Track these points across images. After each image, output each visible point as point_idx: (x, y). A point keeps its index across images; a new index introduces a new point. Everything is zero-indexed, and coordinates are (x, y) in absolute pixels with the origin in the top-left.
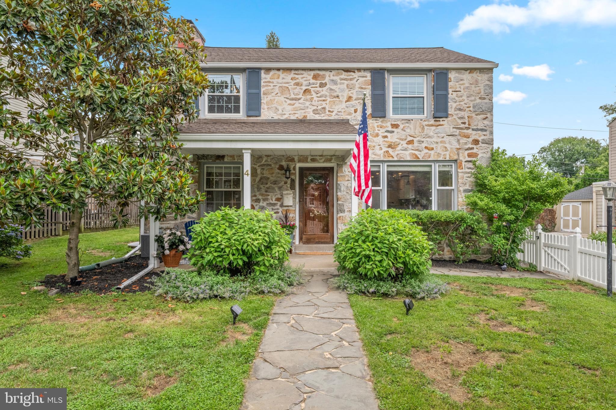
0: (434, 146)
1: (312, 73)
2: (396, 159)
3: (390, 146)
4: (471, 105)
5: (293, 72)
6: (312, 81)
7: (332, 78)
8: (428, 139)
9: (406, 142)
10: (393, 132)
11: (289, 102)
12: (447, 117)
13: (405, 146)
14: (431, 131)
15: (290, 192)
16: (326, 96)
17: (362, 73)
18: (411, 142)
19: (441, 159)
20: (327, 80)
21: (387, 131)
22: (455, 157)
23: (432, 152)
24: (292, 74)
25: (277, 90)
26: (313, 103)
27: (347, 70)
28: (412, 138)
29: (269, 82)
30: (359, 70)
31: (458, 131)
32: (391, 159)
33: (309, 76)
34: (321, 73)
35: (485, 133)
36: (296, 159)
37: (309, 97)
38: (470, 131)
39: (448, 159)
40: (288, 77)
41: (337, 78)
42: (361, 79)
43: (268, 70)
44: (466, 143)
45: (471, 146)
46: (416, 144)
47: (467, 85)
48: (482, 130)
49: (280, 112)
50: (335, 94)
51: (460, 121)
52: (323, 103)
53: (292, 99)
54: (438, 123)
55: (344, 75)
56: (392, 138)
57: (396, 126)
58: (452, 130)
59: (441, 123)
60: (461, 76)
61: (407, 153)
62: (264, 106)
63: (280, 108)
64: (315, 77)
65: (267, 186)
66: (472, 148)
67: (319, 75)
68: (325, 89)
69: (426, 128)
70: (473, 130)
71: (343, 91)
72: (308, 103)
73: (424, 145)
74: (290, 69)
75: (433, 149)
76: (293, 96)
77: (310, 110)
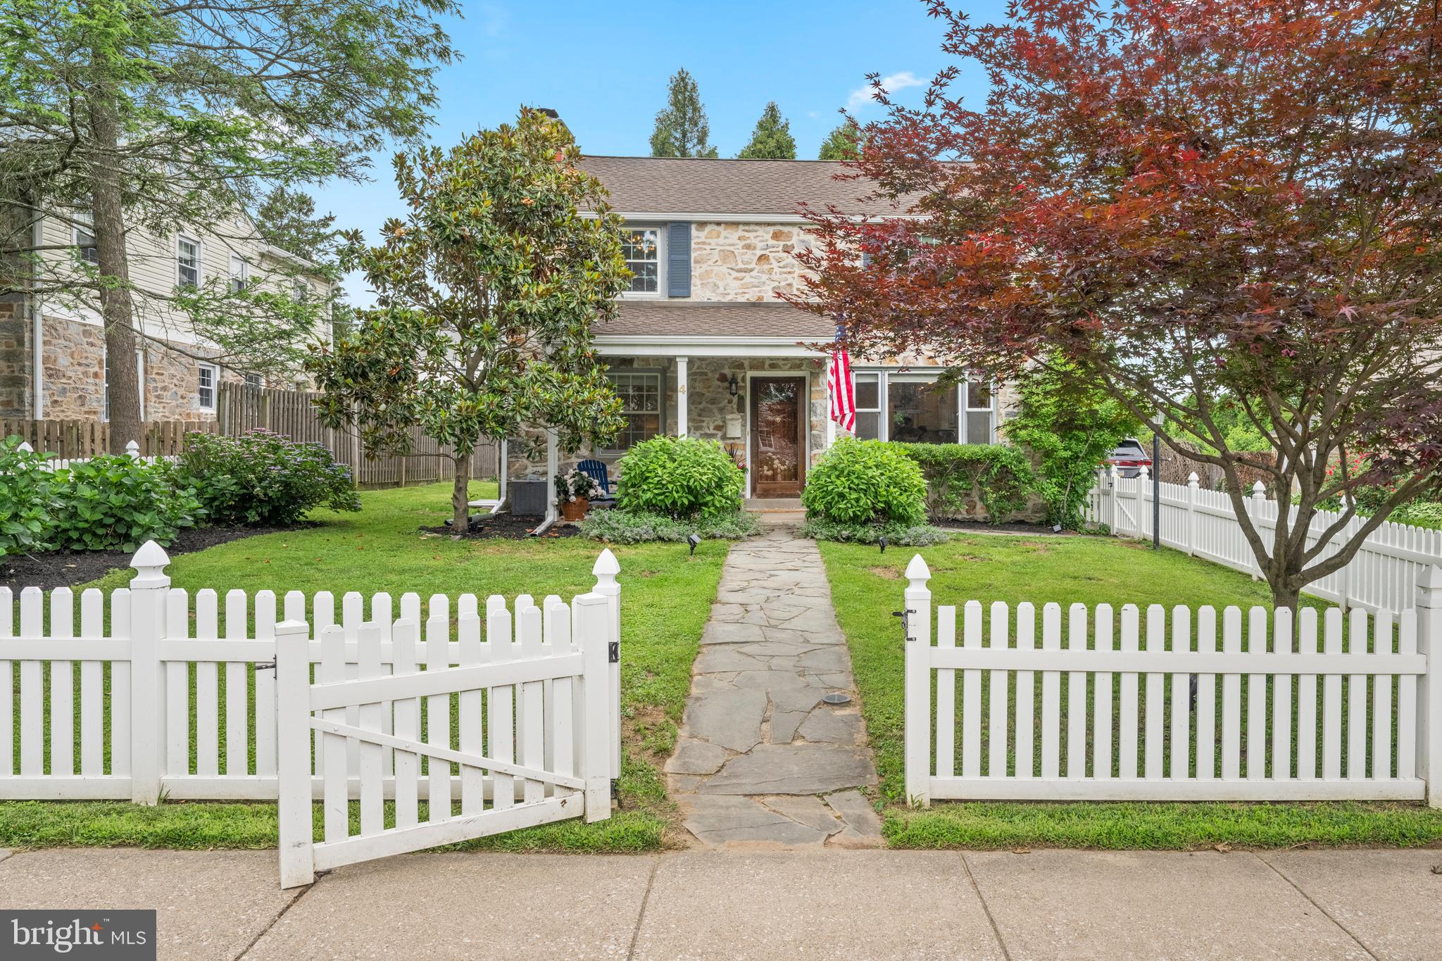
1: (771, 229)
2: (901, 364)
5: (741, 227)
6: (771, 242)
7: (803, 237)
11: (735, 274)
15: (738, 416)
16: (793, 266)
20: (794, 241)
24: (740, 232)
25: (716, 256)
26: (774, 277)
29: (704, 243)
32: (894, 364)
33: (766, 234)
34: (785, 229)
36: (746, 364)
37: (766, 267)
40: (733, 235)
41: (810, 238)
43: (702, 224)
49: (721, 290)
52: (789, 276)
53: (740, 271)
62: (695, 281)
63: (721, 284)
64: (776, 236)
65: (701, 406)
67: (781, 233)
68: (791, 254)
72: (764, 277)
74: (736, 224)
76: (741, 266)
77: (769, 288)
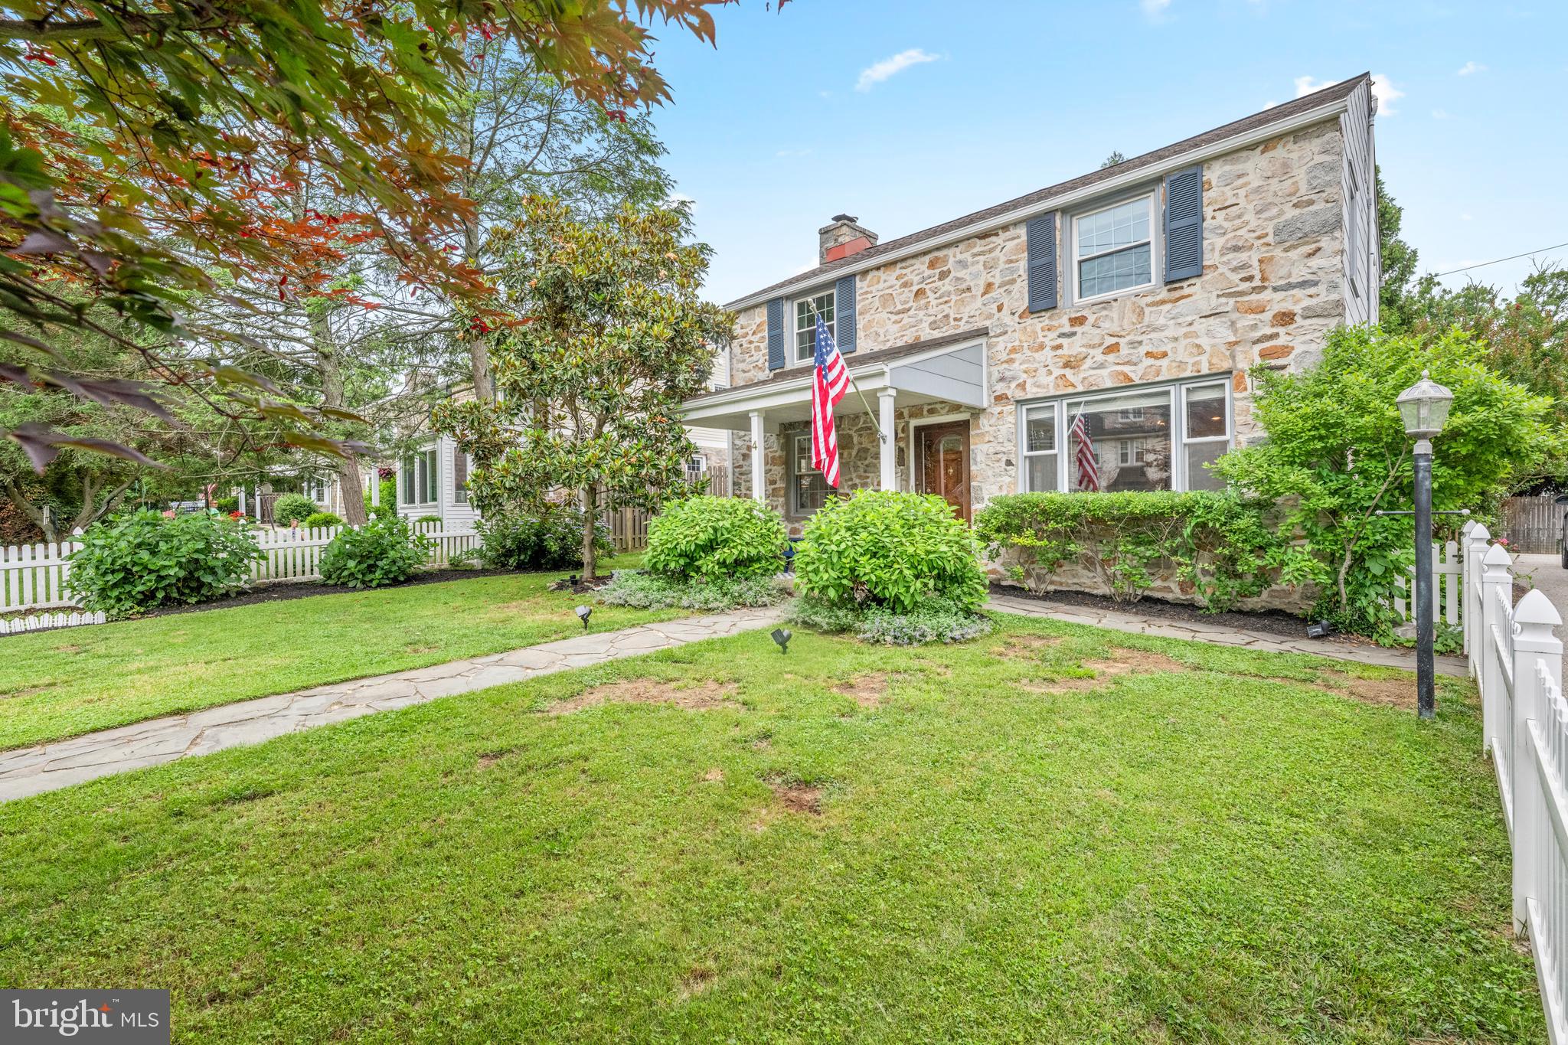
0: (1168, 348)
1: (927, 259)
2: (1080, 389)
3: (1067, 365)
4: (1270, 230)
5: (899, 265)
6: (928, 272)
7: (959, 257)
8: (1153, 335)
9: (1101, 349)
10: (1074, 334)
11: (894, 318)
12: (1199, 276)
13: (1100, 358)
14: (1159, 316)
16: (949, 293)
17: (1012, 232)
18: (1113, 349)
19: (1188, 374)
20: (950, 265)
21: (1063, 335)
22: (1226, 365)
23: (1164, 362)
24: (898, 271)
25: (877, 304)
26: (931, 311)
27: (983, 236)
28: (1114, 340)
29: (866, 293)
30: (1005, 228)
31: (1232, 301)
32: (1070, 390)
33: (921, 265)
34: (940, 254)
35: (1312, 291)
36: (906, 412)
37: (923, 302)
38: (1267, 295)
39: (1205, 371)
40: (890, 277)
41: (967, 256)
42: (1010, 245)
43: (865, 273)
44: (1254, 327)
45: (1269, 331)
46: (1125, 350)
47: (1255, 184)
48: (1303, 284)
49: (882, 338)
50: (964, 286)
51: (1235, 277)
52: (945, 307)
53: (898, 313)
54: (1178, 294)
55: (979, 246)
56: (1072, 348)
57: (1079, 321)
58: (1214, 302)
59: (1186, 291)
60: (1239, 168)
61: (1104, 372)
62: (860, 334)
63: (881, 331)
64: (932, 265)
66: (1277, 335)
67: (937, 258)
68: (947, 280)
69: (1147, 310)
70: (1275, 289)
71: (977, 276)
72: (921, 313)
73: (1143, 350)
74: (893, 263)
75: (1165, 355)
76: (900, 307)
77: (925, 325)
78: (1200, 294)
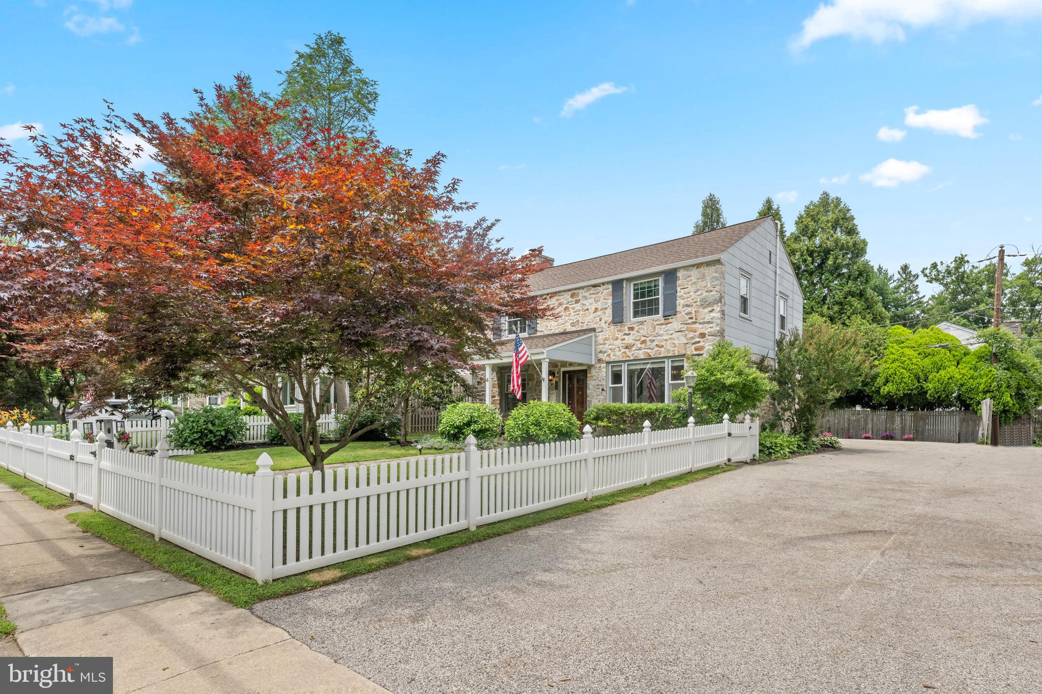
0: (663, 343)
1: (570, 293)
2: (632, 358)
3: (626, 347)
4: (698, 300)
6: (570, 299)
7: (584, 294)
8: (658, 338)
9: (639, 342)
10: (630, 334)
12: (675, 315)
13: (639, 346)
14: (661, 330)
15: (555, 392)
16: (579, 311)
17: (606, 286)
18: (644, 342)
19: (670, 355)
20: (580, 297)
21: (625, 334)
22: (683, 352)
23: (662, 349)
24: (557, 297)
26: (571, 318)
27: (595, 286)
28: (645, 338)
30: (603, 284)
31: (686, 326)
32: (628, 359)
33: (567, 296)
34: (576, 292)
35: (711, 325)
36: (559, 364)
37: (568, 313)
38: (697, 326)
39: (677, 354)
41: (587, 294)
42: (605, 292)
44: (693, 338)
45: (697, 340)
46: (648, 343)
47: (694, 281)
48: (709, 322)
49: (549, 328)
50: (585, 308)
51: (687, 317)
52: (577, 316)
54: (668, 321)
55: (593, 290)
56: (629, 340)
57: (631, 329)
58: (680, 327)
59: (670, 320)
60: (689, 273)
61: (641, 352)
62: (539, 325)
63: (549, 325)
64: (572, 296)
66: (699, 342)
67: (574, 293)
68: (579, 304)
69: (657, 327)
70: (700, 323)
71: (591, 304)
72: (567, 318)
73: (655, 343)
75: (663, 346)
77: (568, 324)
78: (675, 323)
